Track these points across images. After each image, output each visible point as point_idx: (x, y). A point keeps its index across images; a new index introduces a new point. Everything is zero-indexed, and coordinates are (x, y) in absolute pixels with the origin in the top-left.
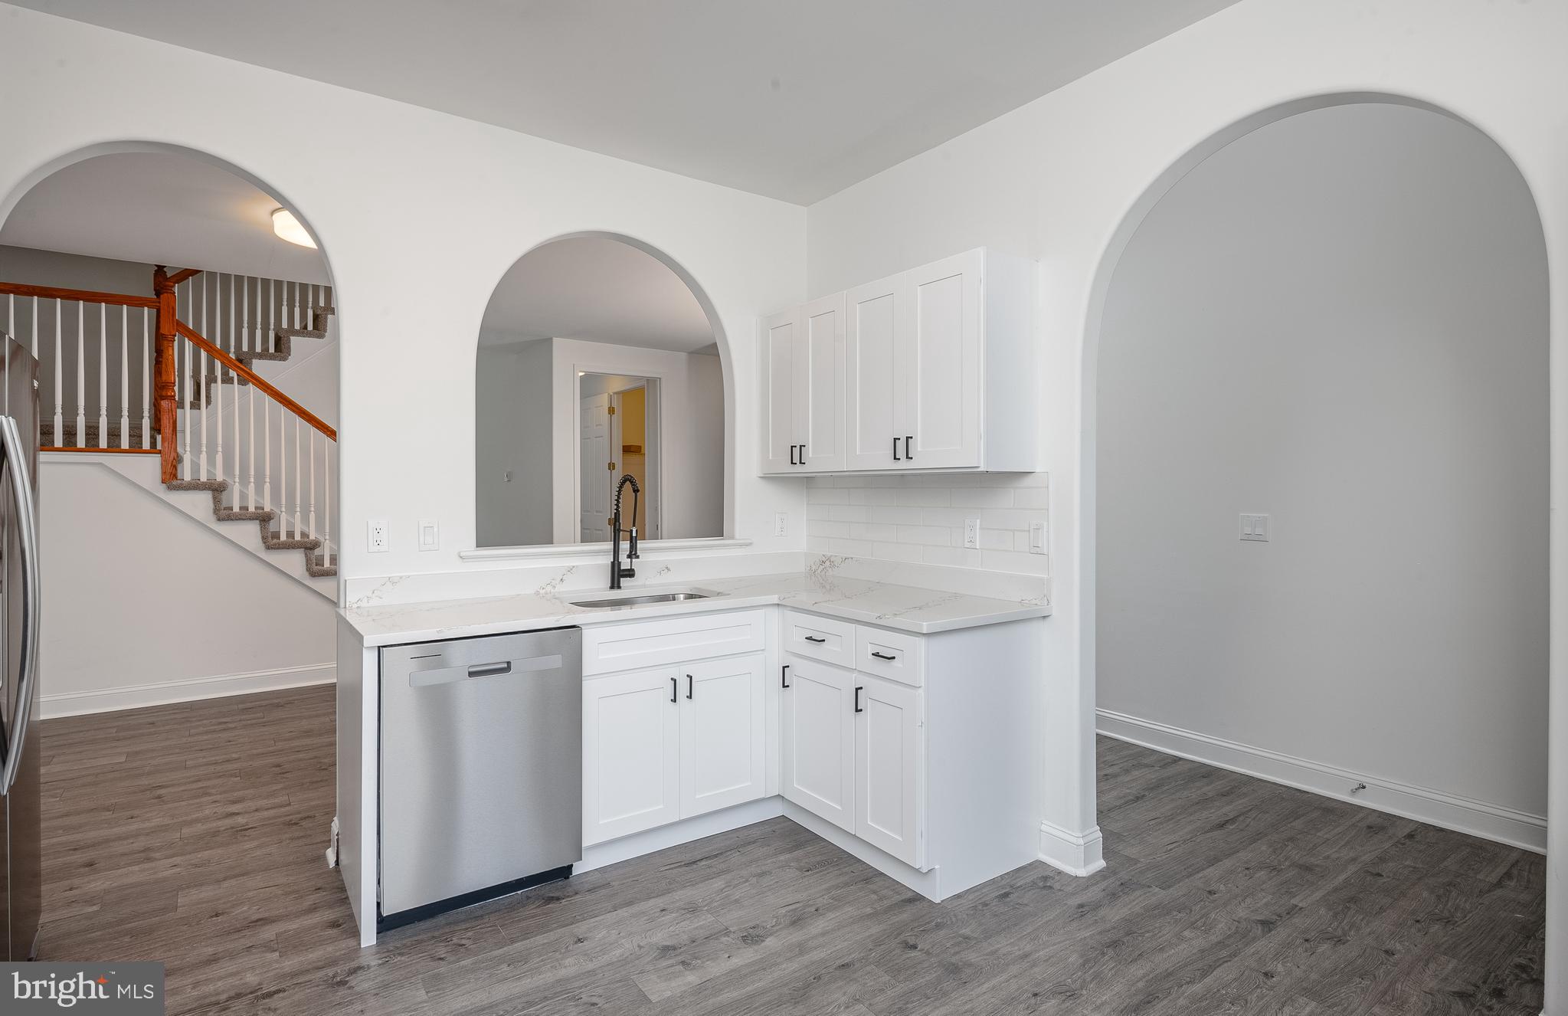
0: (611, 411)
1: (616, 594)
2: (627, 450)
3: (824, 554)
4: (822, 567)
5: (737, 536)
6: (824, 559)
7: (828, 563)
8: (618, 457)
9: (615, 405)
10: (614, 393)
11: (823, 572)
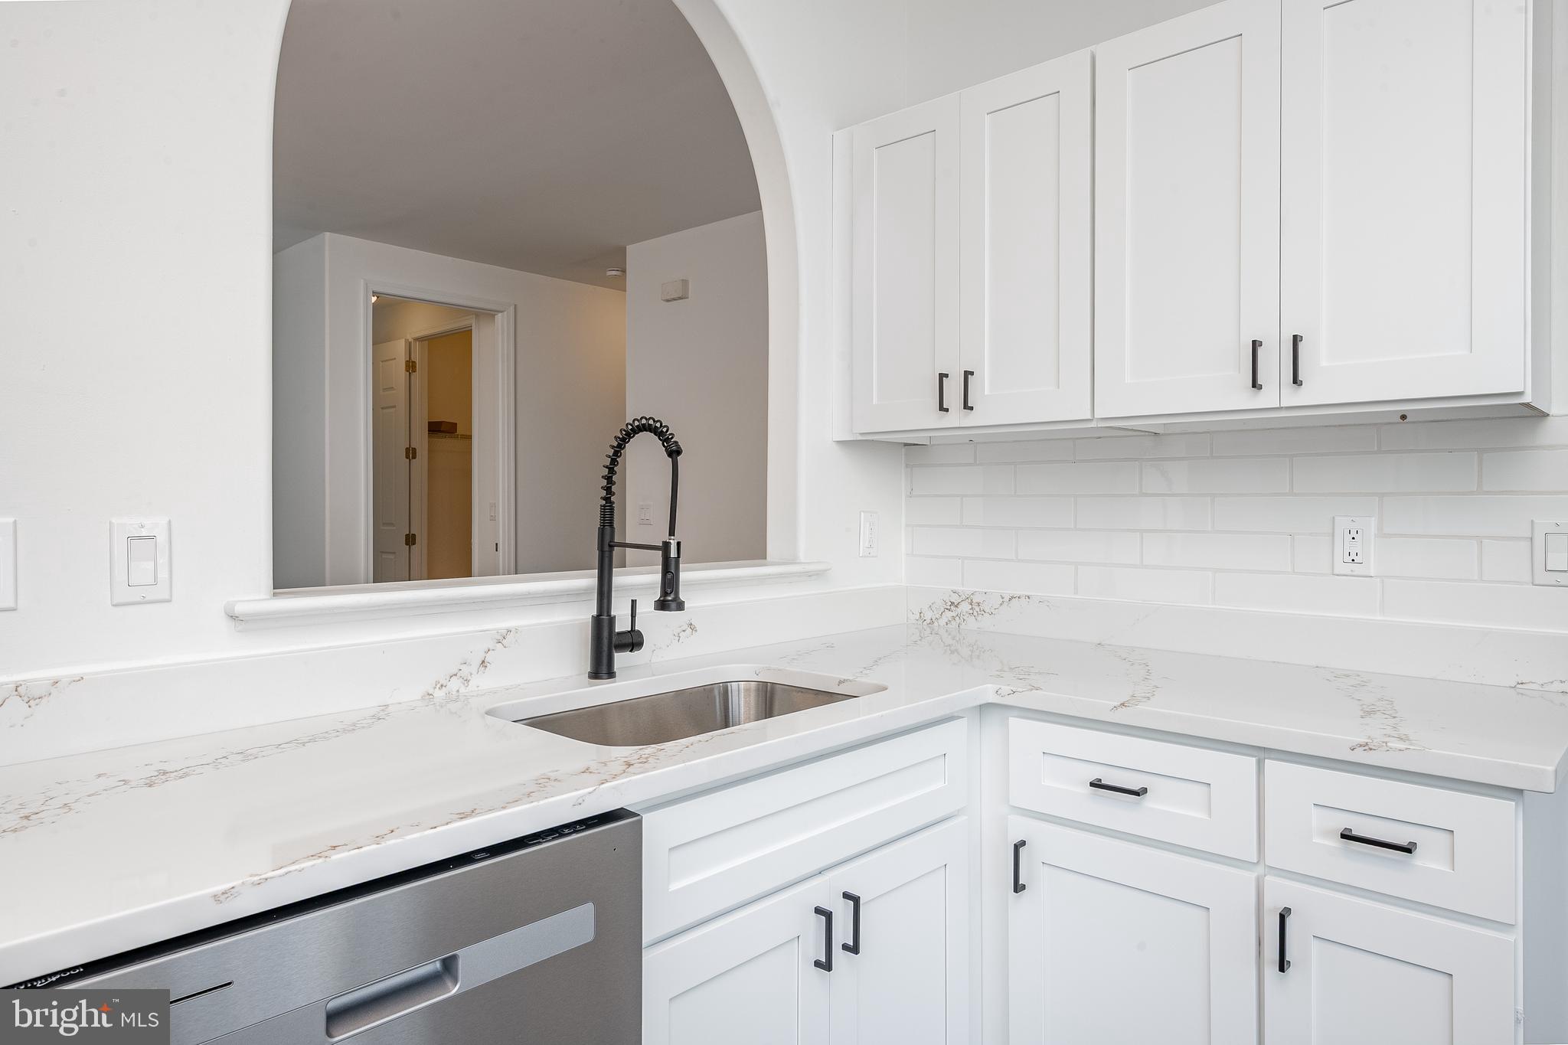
0: (411, 366)
1: (605, 693)
2: (436, 428)
3: (954, 588)
4: (949, 614)
5: (802, 557)
6: (955, 599)
7: (965, 607)
8: (421, 439)
9: (416, 357)
10: (416, 339)
11: (954, 624)
